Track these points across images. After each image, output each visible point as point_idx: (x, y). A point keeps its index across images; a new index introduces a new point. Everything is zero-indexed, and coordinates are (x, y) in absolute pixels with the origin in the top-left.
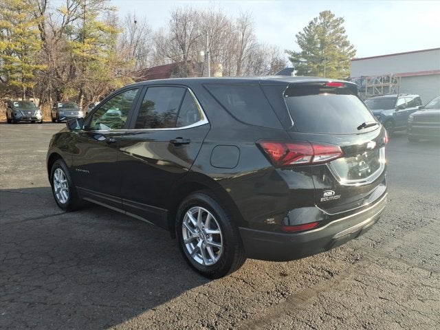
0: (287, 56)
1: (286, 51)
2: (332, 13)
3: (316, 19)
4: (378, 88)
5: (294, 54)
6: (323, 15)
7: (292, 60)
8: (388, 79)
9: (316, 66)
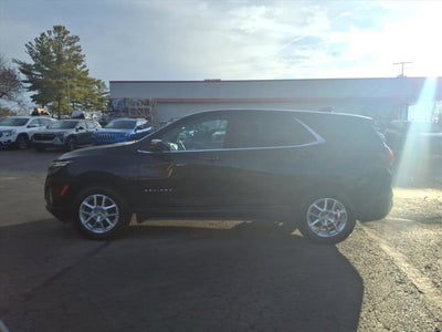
0: (16, 65)
1: (15, 61)
2: (67, 29)
3: (49, 32)
4: (141, 110)
5: (24, 65)
6: (57, 29)
7: (23, 72)
8: (147, 103)
9: (54, 82)
